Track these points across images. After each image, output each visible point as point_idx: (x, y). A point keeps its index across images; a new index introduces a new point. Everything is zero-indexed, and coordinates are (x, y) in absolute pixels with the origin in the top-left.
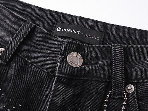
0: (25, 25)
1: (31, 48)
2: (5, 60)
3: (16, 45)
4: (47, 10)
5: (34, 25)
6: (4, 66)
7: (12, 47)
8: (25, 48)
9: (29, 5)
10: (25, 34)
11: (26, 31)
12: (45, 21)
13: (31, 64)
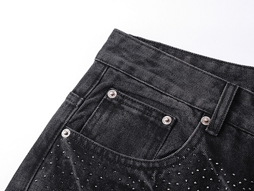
0: (228, 87)
1: (240, 114)
2: (216, 130)
3: (225, 112)
4: (245, 67)
5: (238, 86)
6: (216, 137)
7: (220, 114)
8: (235, 115)
9: (222, 62)
10: (230, 98)
11: (232, 95)
12: (246, 80)
13: (245, 132)
